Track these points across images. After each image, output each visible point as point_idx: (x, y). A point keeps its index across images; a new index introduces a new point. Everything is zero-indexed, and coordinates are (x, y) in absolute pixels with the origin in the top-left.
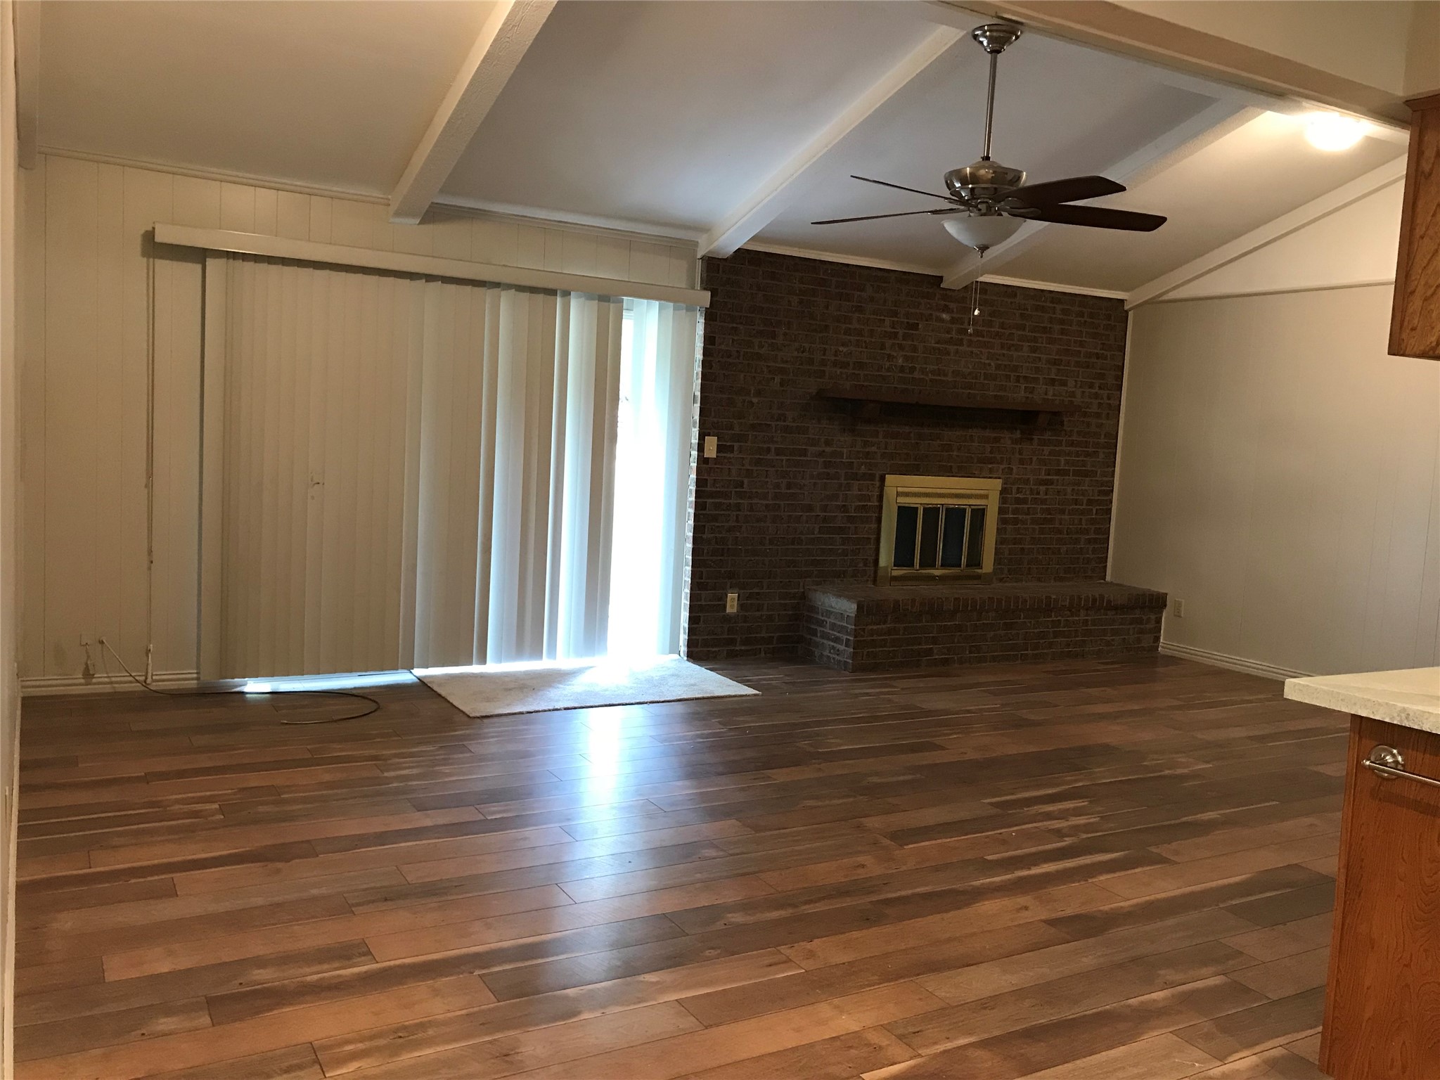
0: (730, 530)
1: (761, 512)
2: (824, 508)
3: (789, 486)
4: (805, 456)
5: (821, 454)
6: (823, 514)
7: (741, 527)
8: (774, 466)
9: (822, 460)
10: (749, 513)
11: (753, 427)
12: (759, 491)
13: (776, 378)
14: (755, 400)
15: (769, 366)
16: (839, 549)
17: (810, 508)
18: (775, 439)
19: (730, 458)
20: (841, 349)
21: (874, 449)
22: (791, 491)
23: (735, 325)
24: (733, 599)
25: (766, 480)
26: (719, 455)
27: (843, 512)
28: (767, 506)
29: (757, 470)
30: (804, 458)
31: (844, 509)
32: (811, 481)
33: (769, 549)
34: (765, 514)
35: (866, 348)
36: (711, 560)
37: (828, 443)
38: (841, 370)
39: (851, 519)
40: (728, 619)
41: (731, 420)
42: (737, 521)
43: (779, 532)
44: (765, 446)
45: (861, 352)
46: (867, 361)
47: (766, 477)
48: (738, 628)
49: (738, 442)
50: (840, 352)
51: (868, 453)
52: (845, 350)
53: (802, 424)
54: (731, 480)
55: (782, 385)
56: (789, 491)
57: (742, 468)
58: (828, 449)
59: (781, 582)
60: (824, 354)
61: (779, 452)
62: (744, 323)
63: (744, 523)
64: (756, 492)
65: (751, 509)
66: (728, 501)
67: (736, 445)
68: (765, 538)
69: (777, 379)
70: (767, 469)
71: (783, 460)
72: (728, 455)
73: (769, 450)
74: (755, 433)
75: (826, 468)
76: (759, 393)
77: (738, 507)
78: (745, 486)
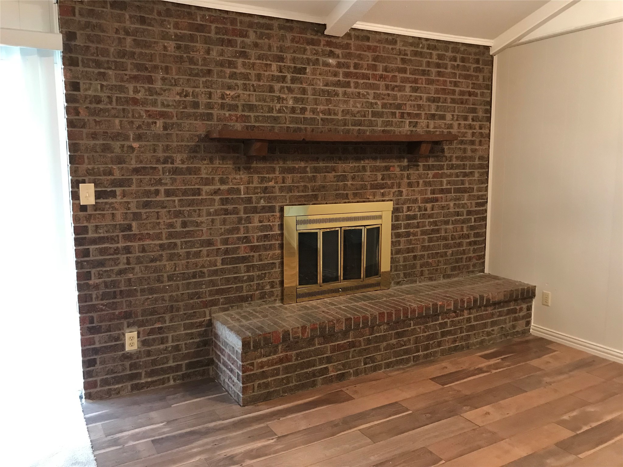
0: (121, 272)
1: (155, 251)
2: (225, 242)
3: (184, 224)
4: (199, 195)
5: (216, 192)
6: (223, 247)
7: (133, 269)
8: (165, 207)
9: (219, 197)
10: (141, 255)
11: (136, 171)
12: (151, 232)
13: (158, 122)
14: (136, 145)
15: (148, 111)
16: (243, 277)
17: (209, 243)
18: (163, 181)
19: (112, 203)
20: (228, 92)
21: (271, 184)
22: (187, 229)
23: (102, 70)
24: (131, 338)
25: (158, 221)
26: (98, 201)
27: (246, 243)
28: (161, 246)
29: (146, 213)
30: (198, 197)
31: (247, 239)
32: (208, 218)
33: (169, 286)
34: (160, 253)
35: (255, 91)
36: (102, 305)
37: (223, 181)
38: (230, 112)
39: (254, 249)
40: (128, 356)
41: (110, 166)
42: (128, 263)
43: (177, 269)
44: (153, 189)
45: (249, 95)
46: (257, 103)
47: (158, 218)
48: (141, 363)
49: (121, 187)
50: (227, 95)
51: (266, 188)
52: (232, 93)
53: (193, 166)
54: (116, 225)
55: (165, 128)
56: (184, 230)
57: (129, 211)
58: (224, 187)
59: (185, 314)
60: (210, 98)
61: (168, 193)
62: (113, 68)
63: (136, 264)
64: (147, 234)
65: (144, 250)
66: (115, 245)
67: (119, 190)
68: (162, 276)
69: (160, 123)
70: (157, 210)
71: (174, 201)
72: (110, 200)
73: (157, 192)
74: (140, 177)
75: (223, 205)
76: (139, 138)
77: (128, 250)
78: (133, 229)
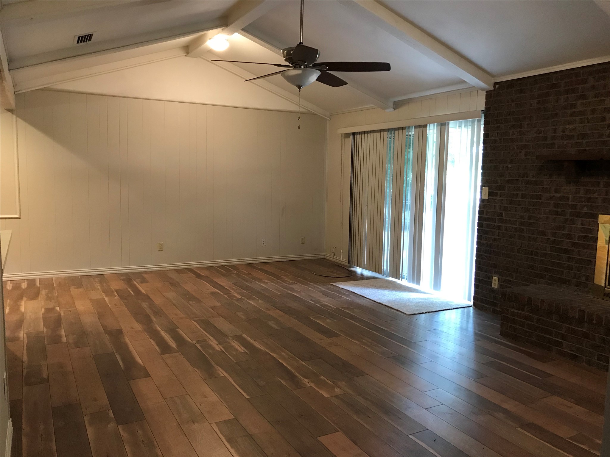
0: (495, 240)
1: (511, 232)
2: (554, 235)
3: (530, 218)
4: (540, 199)
5: (551, 198)
6: (552, 238)
7: (500, 239)
8: (520, 205)
9: (553, 202)
10: (505, 232)
11: (508, 181)
12: (511, 219)
13: (522, 151)
14: (510, 166)
15: (518, 145)
16: (565, 264)
17: (543, 233)
18: (521, 188)
19: (495, 199)
20: (567, 127)
21: (595, 195)
22: (531, 221)
23: (499, 125)
24: (495, 280)
25: (516, 213)
26: (489, 197)
27: (569, 239)
28: (515, 229)
29: (510, 207)
30: (540, 201)
31: (569, 236)
32: (545, 215)
33: (517, 255)
34: (515, 233)
35: (588, 123)
36: (485, 256)
38: (567, 141)
40: (493, 290)
41: (496, 178)
42: (498, 236)
43: (522, 246)
44: (515, 193)
45: (584, 126)
46: (589, 132)
48: (498, 298)
49: (500, 190)
51: (590, 198)
53: (539, 179)
54: (495, 212)
55: (526, 155)
56: (529, 221)
57: (501, 205)
58: (557, 195)
59: (524, 277)
60: (555, 133)
61: (523, 196)
62: (504, 123)
63: (502, 237)
64: (509, 220)
65: (506, 230)
66: (494, 224)
67: (499, 192)
68: (514, 248)
70: (515, 206)
71: (526, 201)
73: (517, 195)
74: (510, 185)
76: (511, 162)
77: (499, 227)
78: (503, 216)
